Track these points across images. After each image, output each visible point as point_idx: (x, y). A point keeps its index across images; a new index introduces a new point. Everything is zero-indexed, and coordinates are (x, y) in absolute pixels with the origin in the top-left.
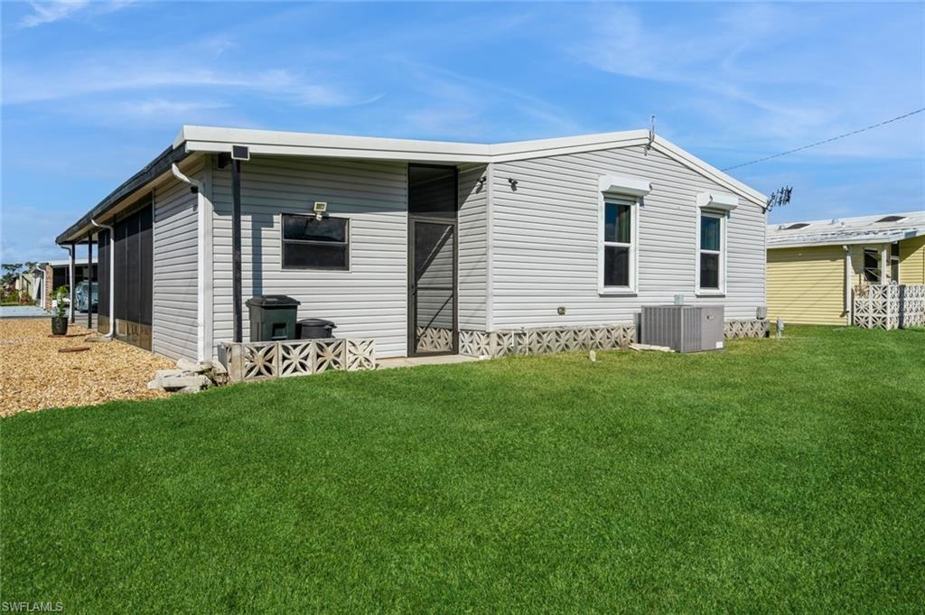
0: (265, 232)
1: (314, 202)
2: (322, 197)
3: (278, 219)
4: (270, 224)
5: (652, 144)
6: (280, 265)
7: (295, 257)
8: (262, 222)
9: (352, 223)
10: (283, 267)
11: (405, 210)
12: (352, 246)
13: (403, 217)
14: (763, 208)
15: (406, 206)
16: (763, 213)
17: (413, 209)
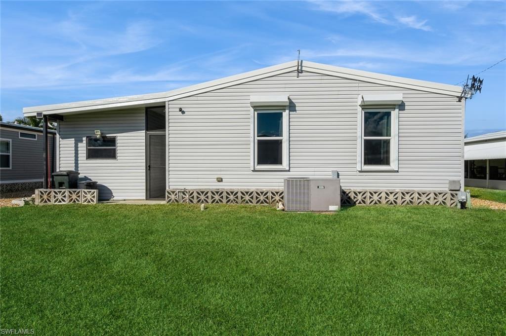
0: (80, 145)
1: (94, 131)
2: (97, 128)
3: (84, 139)
4: (82, 141)
5: (304, 69)
6: (85, 158)
7: (92, 154)
8: (78, 141)
9: (118, 138)
10: (87, 159)
11: (143, 130)
12: (118, 148)
13: (142, 133)
14: (458, 97)
15: (144, 128)
16: (460, 101)
17: (147, 130)
